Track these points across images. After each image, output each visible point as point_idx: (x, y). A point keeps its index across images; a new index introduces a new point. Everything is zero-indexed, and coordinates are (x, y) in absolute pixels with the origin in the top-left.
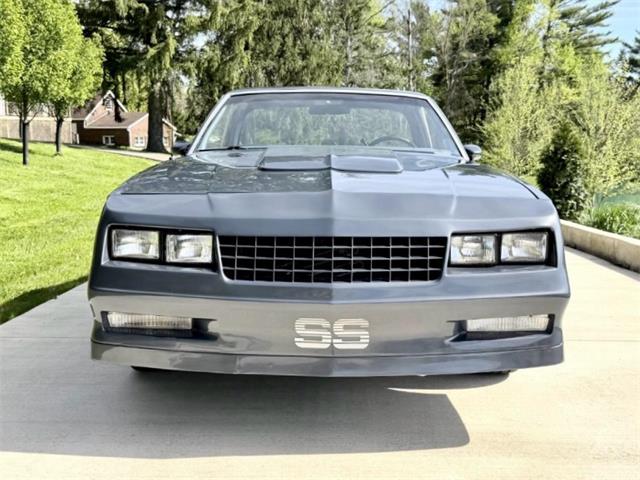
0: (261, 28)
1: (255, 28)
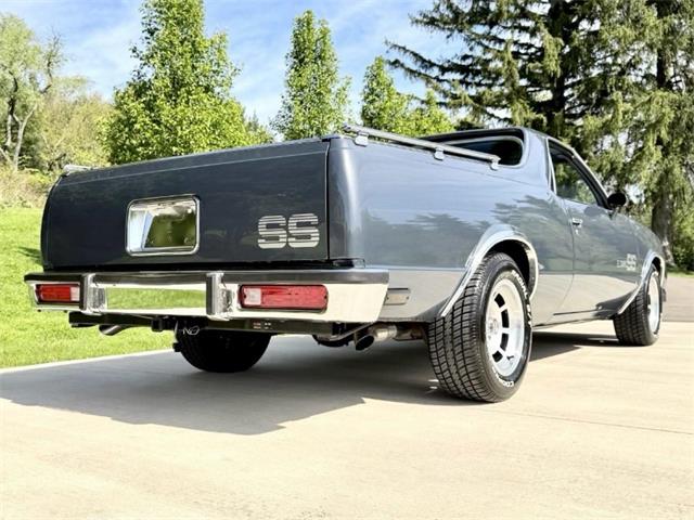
0: (678, 119)
1: (667, 121)
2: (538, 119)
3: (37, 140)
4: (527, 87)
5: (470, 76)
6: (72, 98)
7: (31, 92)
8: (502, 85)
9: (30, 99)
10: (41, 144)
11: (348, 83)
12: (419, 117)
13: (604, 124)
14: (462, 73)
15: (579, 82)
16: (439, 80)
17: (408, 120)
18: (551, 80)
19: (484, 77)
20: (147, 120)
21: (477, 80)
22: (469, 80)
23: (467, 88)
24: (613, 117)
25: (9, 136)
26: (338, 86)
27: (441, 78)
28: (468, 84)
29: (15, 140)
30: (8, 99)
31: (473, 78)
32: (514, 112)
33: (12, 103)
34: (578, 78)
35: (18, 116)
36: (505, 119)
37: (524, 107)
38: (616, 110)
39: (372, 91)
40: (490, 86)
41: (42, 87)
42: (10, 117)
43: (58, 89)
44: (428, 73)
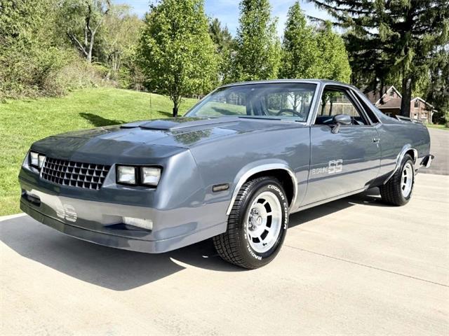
2: (395, 35)
3: (101, 41)
4: (390, 14)
5: (356, 7)
6: (121, 17)
7: (98, 13)
8: (375, 13)
9: (98, 18)
10: (104, 43)
11: (276, 21)
12: (321, 36)
13: (436, 39)
14: (350, 5)
15: (423, 12)
16: (336, 9)
17: (313, 40)
18: (405, 11)
19: (364, 9)
20: (158, 49)
21: (359, 9)
22: (355, 9)
23: (353, 14)
24: (442, 35)
25: (86, 39)
26: (271, 23)
27: (337, 8)
28: (354, 12)
29: (89, 41)
30: (85, 18)
31: (357, 8)
32: (380, 31)
33: (88, 20)
34: (422, 9)
35: (91, 27)
36: (375, 35)
37: (387, 28)
38: (444, 31)
39: (292, 23)
40: (367, 14)
41: (105, 10)
42: (86, 28)
43: (113, 12)
44: (329, 5)
